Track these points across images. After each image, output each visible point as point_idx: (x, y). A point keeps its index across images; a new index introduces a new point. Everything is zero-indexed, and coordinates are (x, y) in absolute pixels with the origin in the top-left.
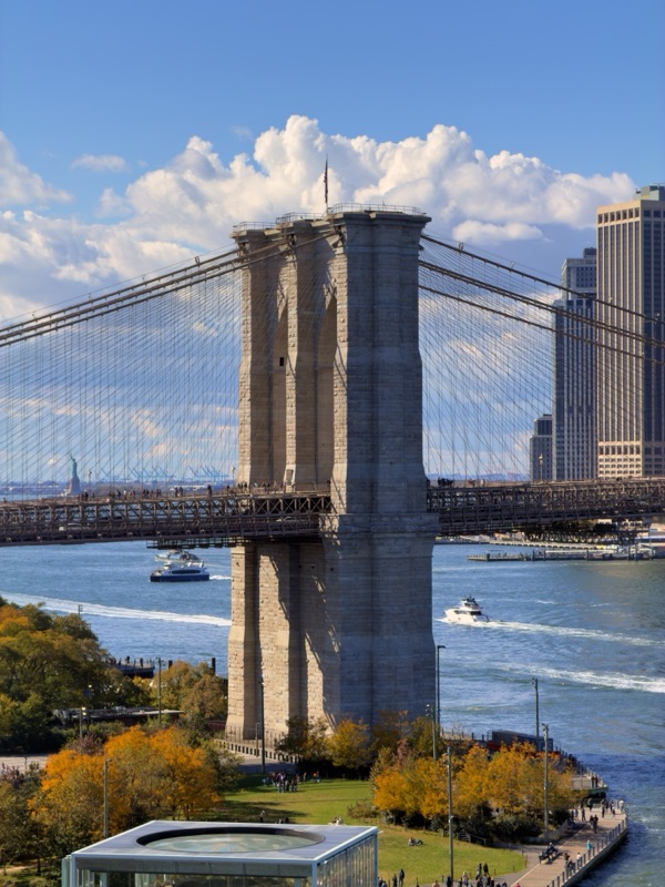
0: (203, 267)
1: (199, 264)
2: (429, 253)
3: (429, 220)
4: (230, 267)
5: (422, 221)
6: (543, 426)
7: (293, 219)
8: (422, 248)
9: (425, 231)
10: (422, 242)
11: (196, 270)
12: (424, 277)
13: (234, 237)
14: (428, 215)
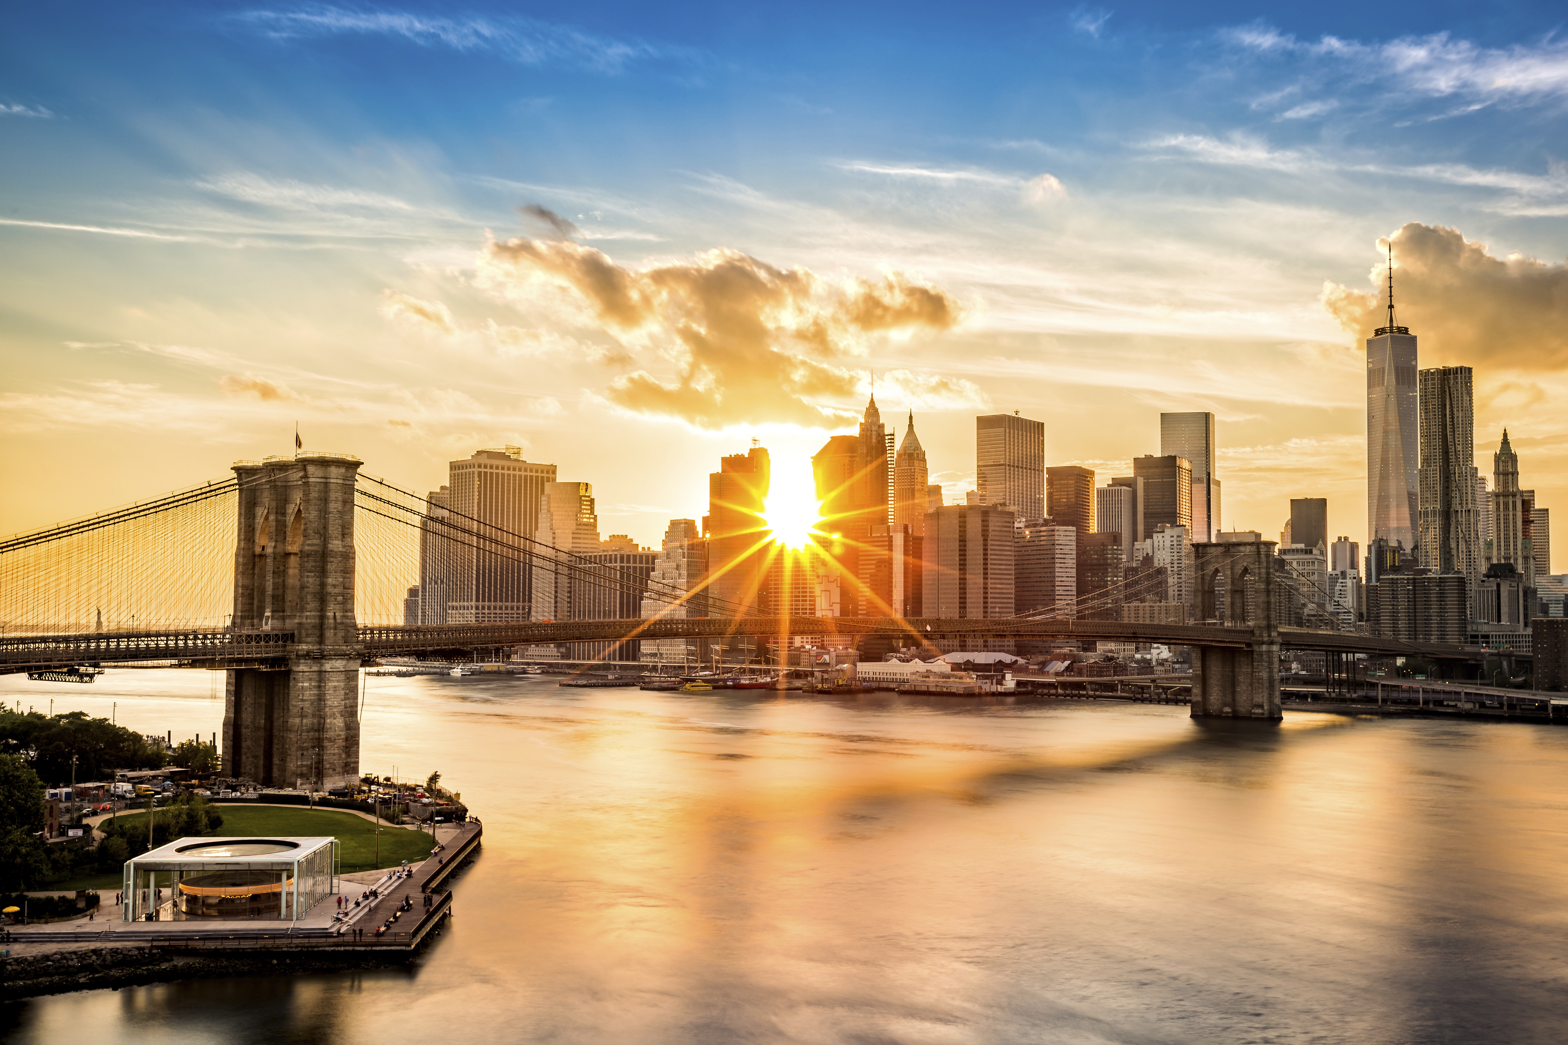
0: (212, 488)
1: (210, 486)
2: (361, 484)
3: (363, 463)
4: (232, 488)
5: (358, 464)
6: (413, 592)
7: (273, 460)
8: (357, 481)
9: (359, 470)
10: (357, 477)
11: (208, 489)
12: (358, 498)
13: (232, 469)
14: (361, 461)
